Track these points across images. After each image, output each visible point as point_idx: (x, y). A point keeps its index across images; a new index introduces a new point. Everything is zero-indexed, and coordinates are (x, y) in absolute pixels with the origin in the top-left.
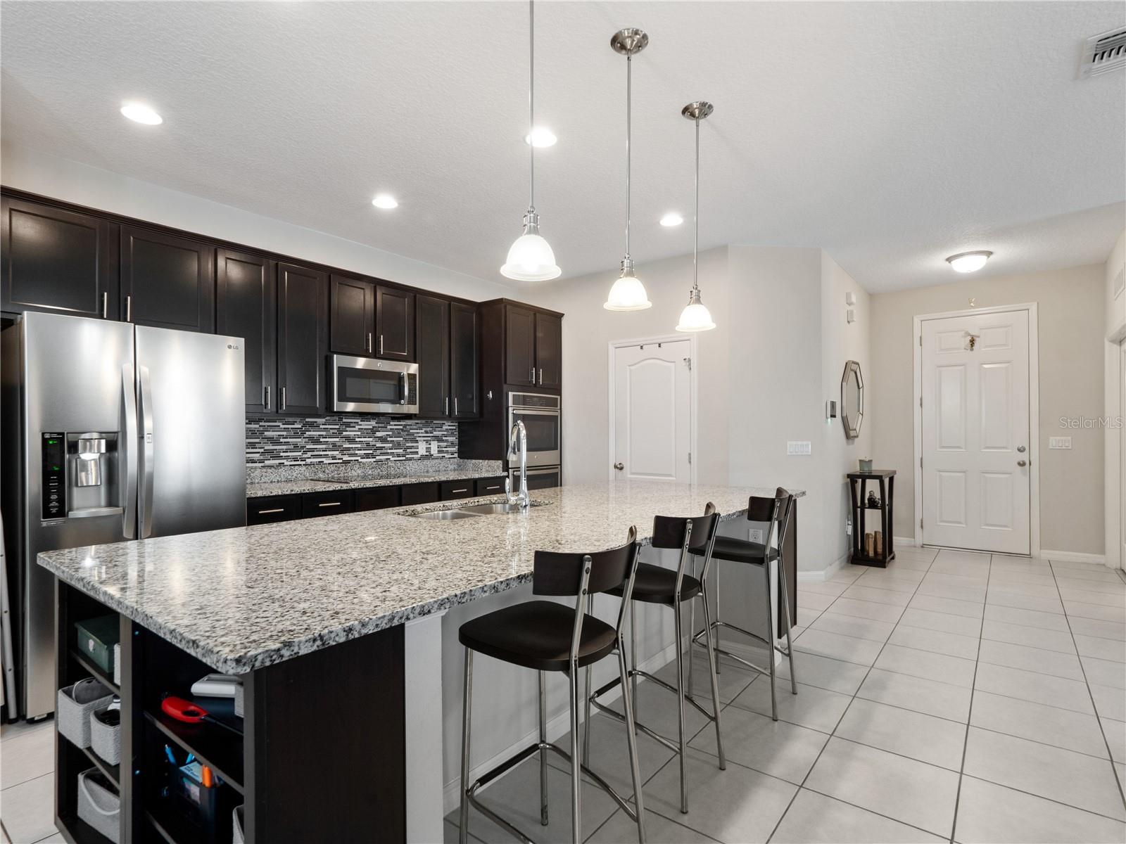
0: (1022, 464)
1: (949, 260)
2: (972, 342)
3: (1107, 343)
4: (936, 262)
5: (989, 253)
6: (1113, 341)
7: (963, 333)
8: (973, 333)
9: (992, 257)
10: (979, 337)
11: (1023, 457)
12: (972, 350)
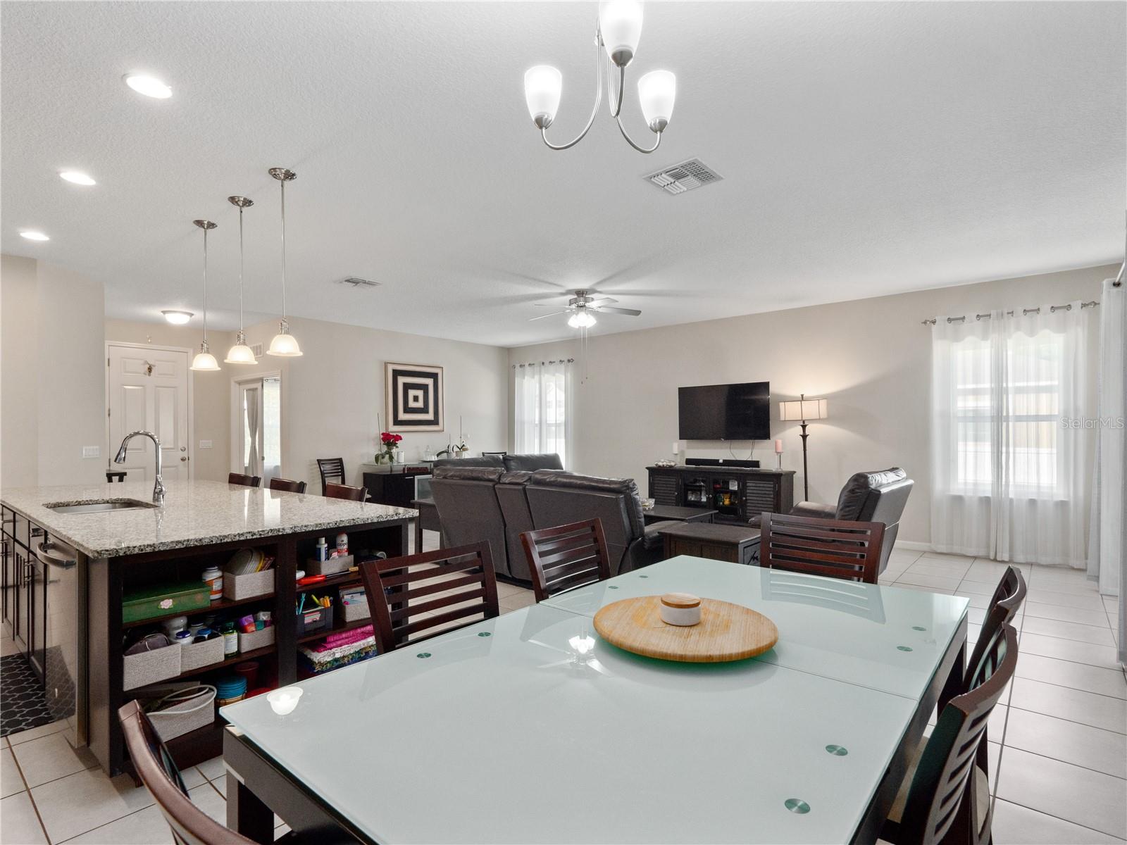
0: (183, 460)
1: (164, 312)
2: (150, 369)
3: (233, 383)
4: (155, 312)
5: (192, 315)
6: (236, 382)
7: (142, 362)
8: (151, 363)
9: (193, 317)
10: (154, 366)
11: (185, 454)
12: (149, 375)
